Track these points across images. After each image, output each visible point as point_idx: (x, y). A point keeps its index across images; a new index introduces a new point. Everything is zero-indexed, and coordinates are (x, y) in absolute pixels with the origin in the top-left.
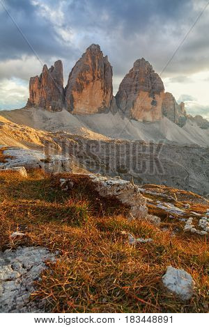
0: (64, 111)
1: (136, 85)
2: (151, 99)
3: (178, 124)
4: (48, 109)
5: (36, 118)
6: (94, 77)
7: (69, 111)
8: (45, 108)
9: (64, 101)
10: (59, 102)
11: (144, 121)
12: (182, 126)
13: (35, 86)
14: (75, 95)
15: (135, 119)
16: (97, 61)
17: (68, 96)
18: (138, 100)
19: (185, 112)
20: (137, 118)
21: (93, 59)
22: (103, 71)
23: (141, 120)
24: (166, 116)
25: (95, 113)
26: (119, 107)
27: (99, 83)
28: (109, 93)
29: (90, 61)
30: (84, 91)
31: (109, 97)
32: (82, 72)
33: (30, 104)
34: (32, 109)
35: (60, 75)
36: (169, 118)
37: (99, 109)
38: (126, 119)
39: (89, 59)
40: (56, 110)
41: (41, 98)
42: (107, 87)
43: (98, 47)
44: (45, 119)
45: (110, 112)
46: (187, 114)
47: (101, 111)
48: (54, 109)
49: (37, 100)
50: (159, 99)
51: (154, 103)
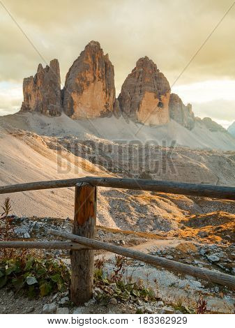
0: (64, 115)
1: (141, 86)
2: (158, 101)
3: (187, 128)
4: (45, 114)
5: (32, 124)
6: (95, 78)
7: (69, 116)
8: (42, 112)
9: (62, 105)
10: (58, 105)
11: (151, 125)
12: (190, 130)
13: (30, 88)
14: (75, 97)
15: (140, 123)
16: (97, 60)
17: (67, 99)
18: (143, 101)
19: (193, 114)
20: (143, 122)
21: (93, 57)
22: (104, 70)
23: (147, 124)
24: (173, 118)
25: (97, 117)
26: (122, 111)
27: (100, 85)
28: (112, 95)
29: (90, 59)
30: (85, 93)
31: (111, 99)
32: (81, 72)
33: (25, 108)
34: (28, 114)
35: (57, 76)
36: (177, 121)
37: (102, 112)
38: (131, 122)
39: (89, 57)
40: (55, 115)
41: (37, 101)
42: (109, 87)
43: (98, 44)
44: (43, 125)
45: (113, 116)
46: (195, 116)
47: (103, 115)
48: (52, 114)
49: (32, 104)
50: (166, 100)
51: (160, 105)
